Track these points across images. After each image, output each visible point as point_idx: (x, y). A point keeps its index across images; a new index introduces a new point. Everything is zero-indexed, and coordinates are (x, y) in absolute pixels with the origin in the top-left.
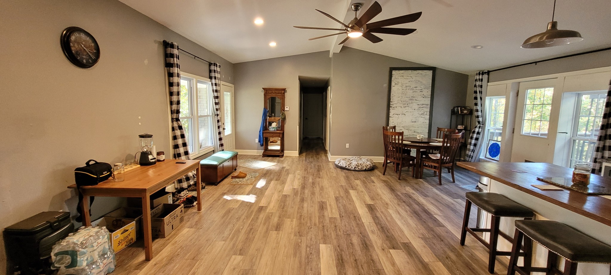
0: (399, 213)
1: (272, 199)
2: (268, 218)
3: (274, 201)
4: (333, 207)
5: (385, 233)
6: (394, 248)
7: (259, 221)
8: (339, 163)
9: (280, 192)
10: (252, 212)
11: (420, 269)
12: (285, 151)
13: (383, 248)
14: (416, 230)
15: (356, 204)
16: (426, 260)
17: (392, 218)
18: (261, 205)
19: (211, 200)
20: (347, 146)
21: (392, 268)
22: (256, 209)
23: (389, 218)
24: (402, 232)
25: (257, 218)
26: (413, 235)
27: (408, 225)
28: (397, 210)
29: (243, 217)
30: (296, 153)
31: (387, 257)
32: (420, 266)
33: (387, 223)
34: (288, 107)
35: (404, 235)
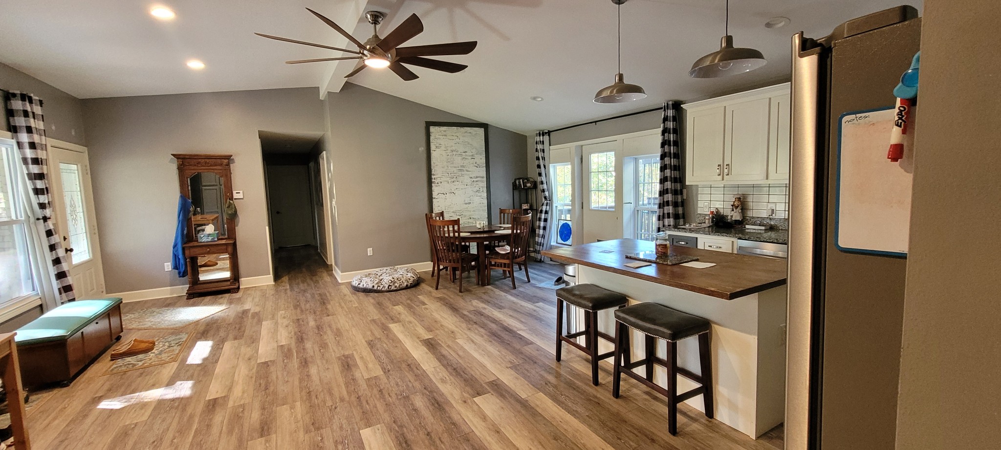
0: (473, 341)
1: (236, 378)
2: (237, 417)
3: (240, 381)
4: (368, 359)
5: (461, 376)
6: (479, 394)
7: (215, 430)
8: (359, 284)
9: (249, 359)
10: (191, 417)
11: (519, 412)
12: (242, 279)
13: (463, 399)
14: (501, 358)
15: (406, 344)
16: (523, 396)
17: (465, 351)
18: (211, 395)
19: (60, 424)
20: (370, 252)
21: (483, 424)
22: (200, 407)
23: (461, 353)
24: (483, 366)
25: (209, 426)
26: (498, 366)
27: (489, 355)
28: (468, 337)
29: (170, 435)
30: (268, 279)
31: (473, 411)
32: (519, 407)
33: (460, 361)
34: (241, 192)
35: (487, 370)
